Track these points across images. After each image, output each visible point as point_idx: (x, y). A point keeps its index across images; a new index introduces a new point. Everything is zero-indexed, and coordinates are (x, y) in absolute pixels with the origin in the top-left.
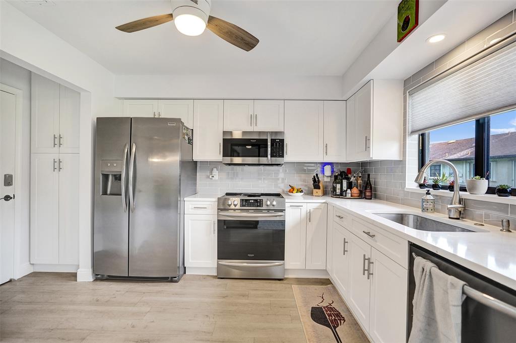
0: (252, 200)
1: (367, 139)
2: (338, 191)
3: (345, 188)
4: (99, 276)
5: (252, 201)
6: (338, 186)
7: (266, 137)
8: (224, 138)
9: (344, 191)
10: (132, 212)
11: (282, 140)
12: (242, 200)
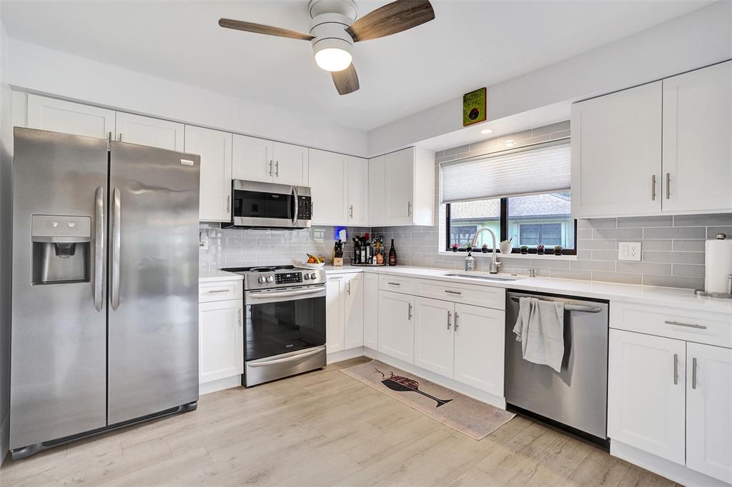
0: (288, 274)
1: (410, 205)
2: (363, 259)
3: (368, 255)
4: (23, 451)
5: (289, 277)
6: (363, 253)
7: (293, 193)
8: (235, 188)
9: (369, 258)
10: (114, 309)
11: (309, 199)
12: (277, 276)
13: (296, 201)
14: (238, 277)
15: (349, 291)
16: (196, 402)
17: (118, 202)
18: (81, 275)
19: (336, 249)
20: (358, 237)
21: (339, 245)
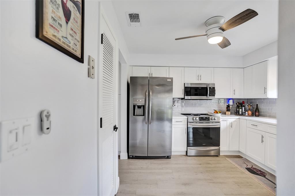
1: (265, 89)
2: (240, 113)
3: (243, 111)
4: (131, 156)
5: (205, 118)
6: (241, 110)
7: (207, 86)
8: (185, 86)
9: (244, 112)
10: (150, 124)
11: (214, 88)
12: (200, 118)
13: (208, 89)
14: (185, 117)
15: (232, 126)
16: (170, 156)
17: (151, 93)
18: (142, 114)
19: (227, 108)
20: (238, 103)
21: (228, 106)
